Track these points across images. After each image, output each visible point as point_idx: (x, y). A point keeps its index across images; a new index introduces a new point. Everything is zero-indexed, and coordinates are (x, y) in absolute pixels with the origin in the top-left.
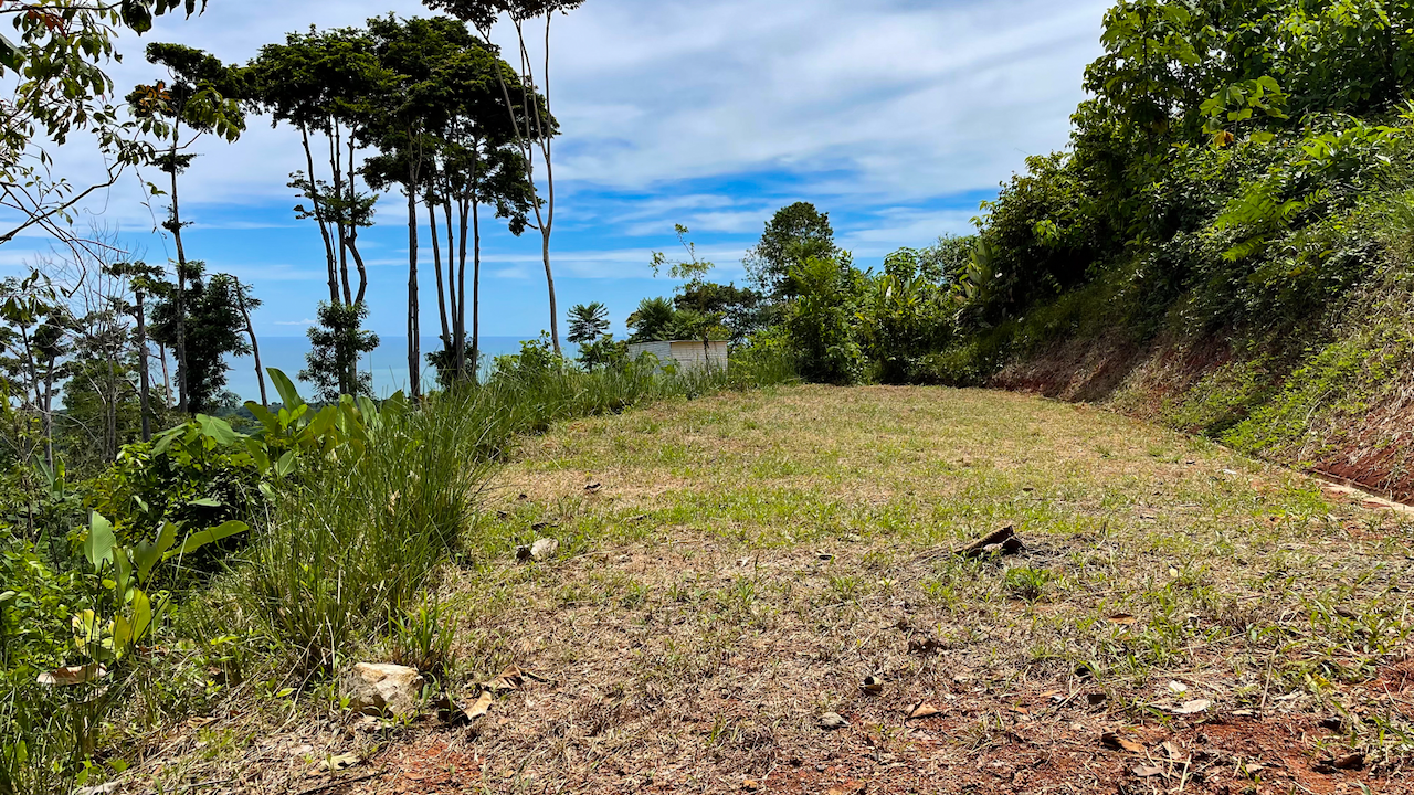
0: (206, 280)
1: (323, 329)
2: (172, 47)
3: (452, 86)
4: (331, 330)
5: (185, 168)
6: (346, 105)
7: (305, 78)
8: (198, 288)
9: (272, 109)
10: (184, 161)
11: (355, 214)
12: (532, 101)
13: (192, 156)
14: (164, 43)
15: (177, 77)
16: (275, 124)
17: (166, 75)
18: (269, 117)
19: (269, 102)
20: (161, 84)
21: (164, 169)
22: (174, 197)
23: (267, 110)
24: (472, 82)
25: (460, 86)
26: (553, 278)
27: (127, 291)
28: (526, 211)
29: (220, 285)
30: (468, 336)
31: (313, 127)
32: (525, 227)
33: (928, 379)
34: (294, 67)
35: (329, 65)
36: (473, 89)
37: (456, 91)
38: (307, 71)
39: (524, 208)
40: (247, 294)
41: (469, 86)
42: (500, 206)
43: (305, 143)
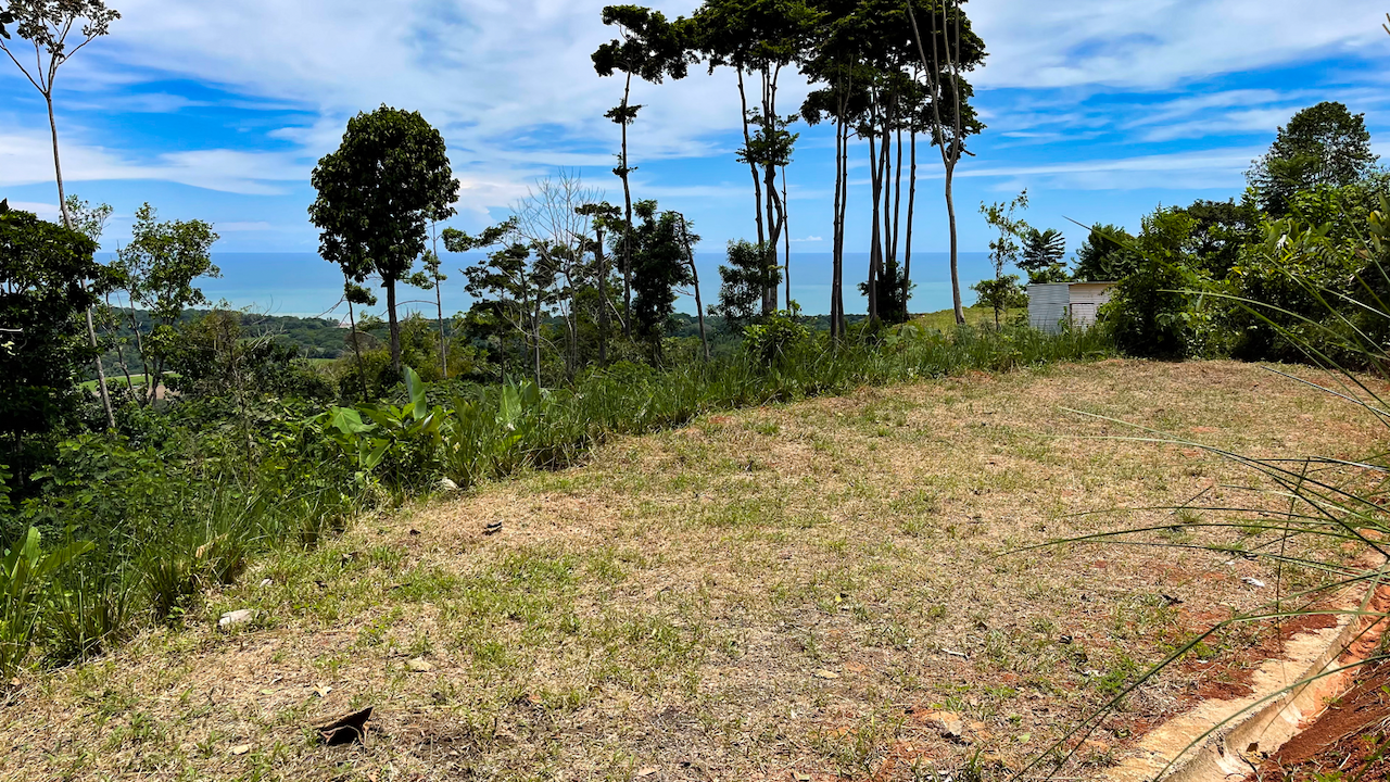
0: (657, 218)
1: (731, 267)
2: (622, 8)
3: (874, 18)
4: (737, 267)
5: (633, 118)
6: (769, 47)
7: (738, 24)
8: (650, 224)
9: (709, 56)
10: (632, 112)
11: (775, 154)
12: (954, 25)
13: (640, 106)
14: (618, 5)
15: (628, 36)
16: (711, 70)
17: (619, 34)
18: (706, 64)
19: (705, 50)
20: (616, 43)
21: (617, 121)
22: (624, 145)
23: (704, 58)
24: (892, 12)
25: (880, 17)
26: (955, 213)
27: (589, 229)
28: (964, 137)
29: (669, 220)
30: (900, 266)
31: (752, 68)
32: (962, 153)
33: (1292, 356)
34: (730, 14)
35: (759, 9)
36: (891, 20)
37: (878, 22)
38: (740, 17)
39: (963, 133)
40: (689, 230)
41: (889, 17)
42: (935, 133)
43: (741, 86)
